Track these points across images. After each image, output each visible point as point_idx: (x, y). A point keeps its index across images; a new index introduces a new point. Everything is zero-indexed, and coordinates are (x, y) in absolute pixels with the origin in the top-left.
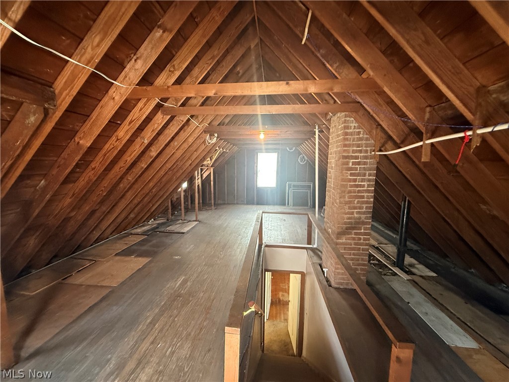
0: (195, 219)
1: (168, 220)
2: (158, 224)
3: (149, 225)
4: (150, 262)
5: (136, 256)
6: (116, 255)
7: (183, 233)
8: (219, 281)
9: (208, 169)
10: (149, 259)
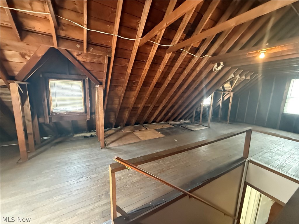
0: (207, 126)
1: (192, 122)
2: (185, 123)
3: (180, 122)
4: (163, 137)
5: (161, 133)
6: (155, 130)
7: (192, 131)
8: (184, 162)
9: (229, 93)
10: (164, 136)
